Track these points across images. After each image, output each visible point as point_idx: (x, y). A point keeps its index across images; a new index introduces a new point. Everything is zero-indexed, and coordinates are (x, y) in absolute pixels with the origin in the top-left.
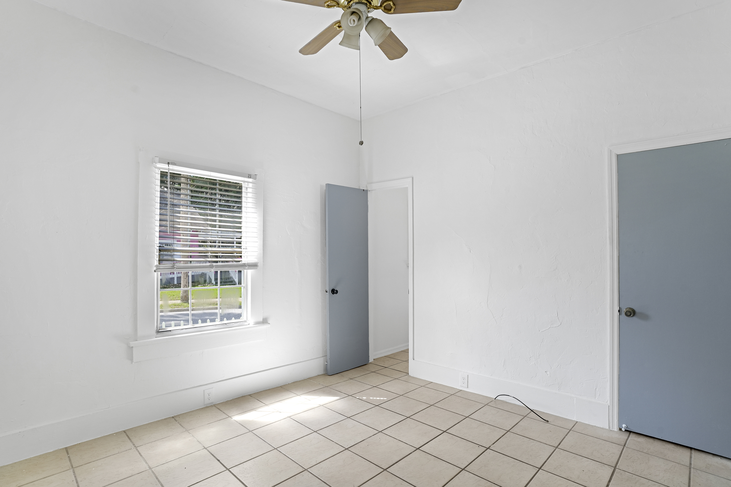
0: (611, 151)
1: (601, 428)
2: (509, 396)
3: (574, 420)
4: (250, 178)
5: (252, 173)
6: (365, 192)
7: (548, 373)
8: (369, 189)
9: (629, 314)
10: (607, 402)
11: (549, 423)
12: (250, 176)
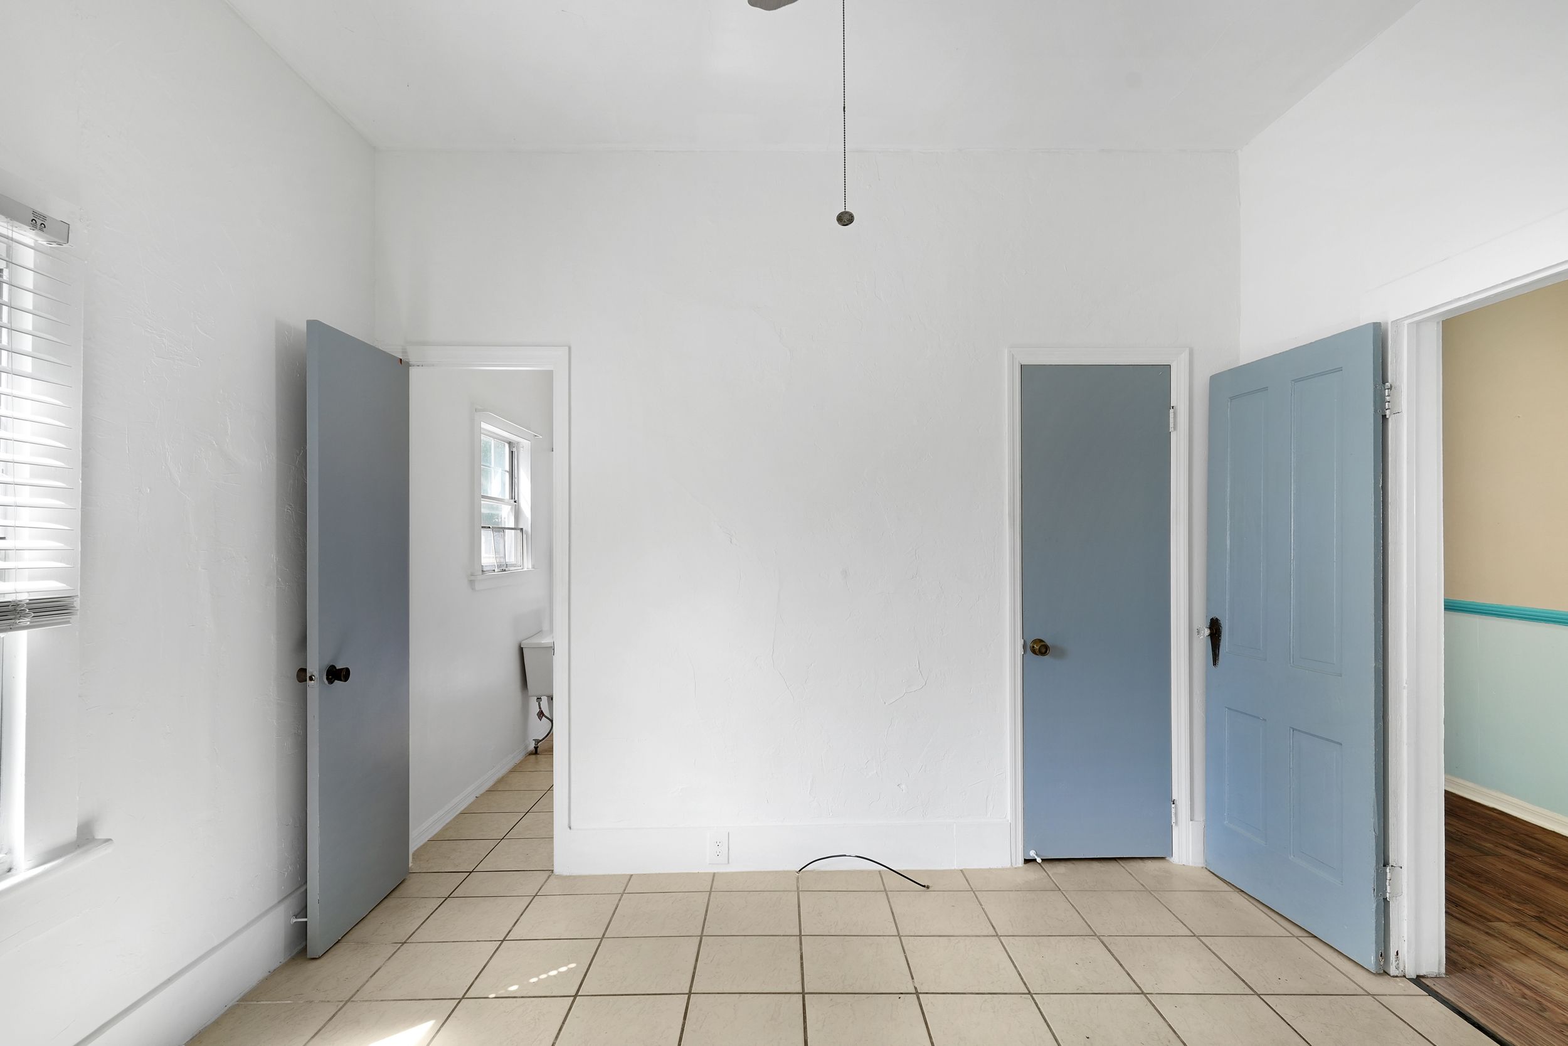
0: (1013, 355)
1: (1000, 869)
2: (845, 856)
3: (953, 868)
4: (41, 229)
5: (56, 210)
6: (403, 366)
7: (903, 786)
8: (412, 361)
9: (1044, 651)
10: (1005, 817)
11: (930, 889)
12: (39, 222)
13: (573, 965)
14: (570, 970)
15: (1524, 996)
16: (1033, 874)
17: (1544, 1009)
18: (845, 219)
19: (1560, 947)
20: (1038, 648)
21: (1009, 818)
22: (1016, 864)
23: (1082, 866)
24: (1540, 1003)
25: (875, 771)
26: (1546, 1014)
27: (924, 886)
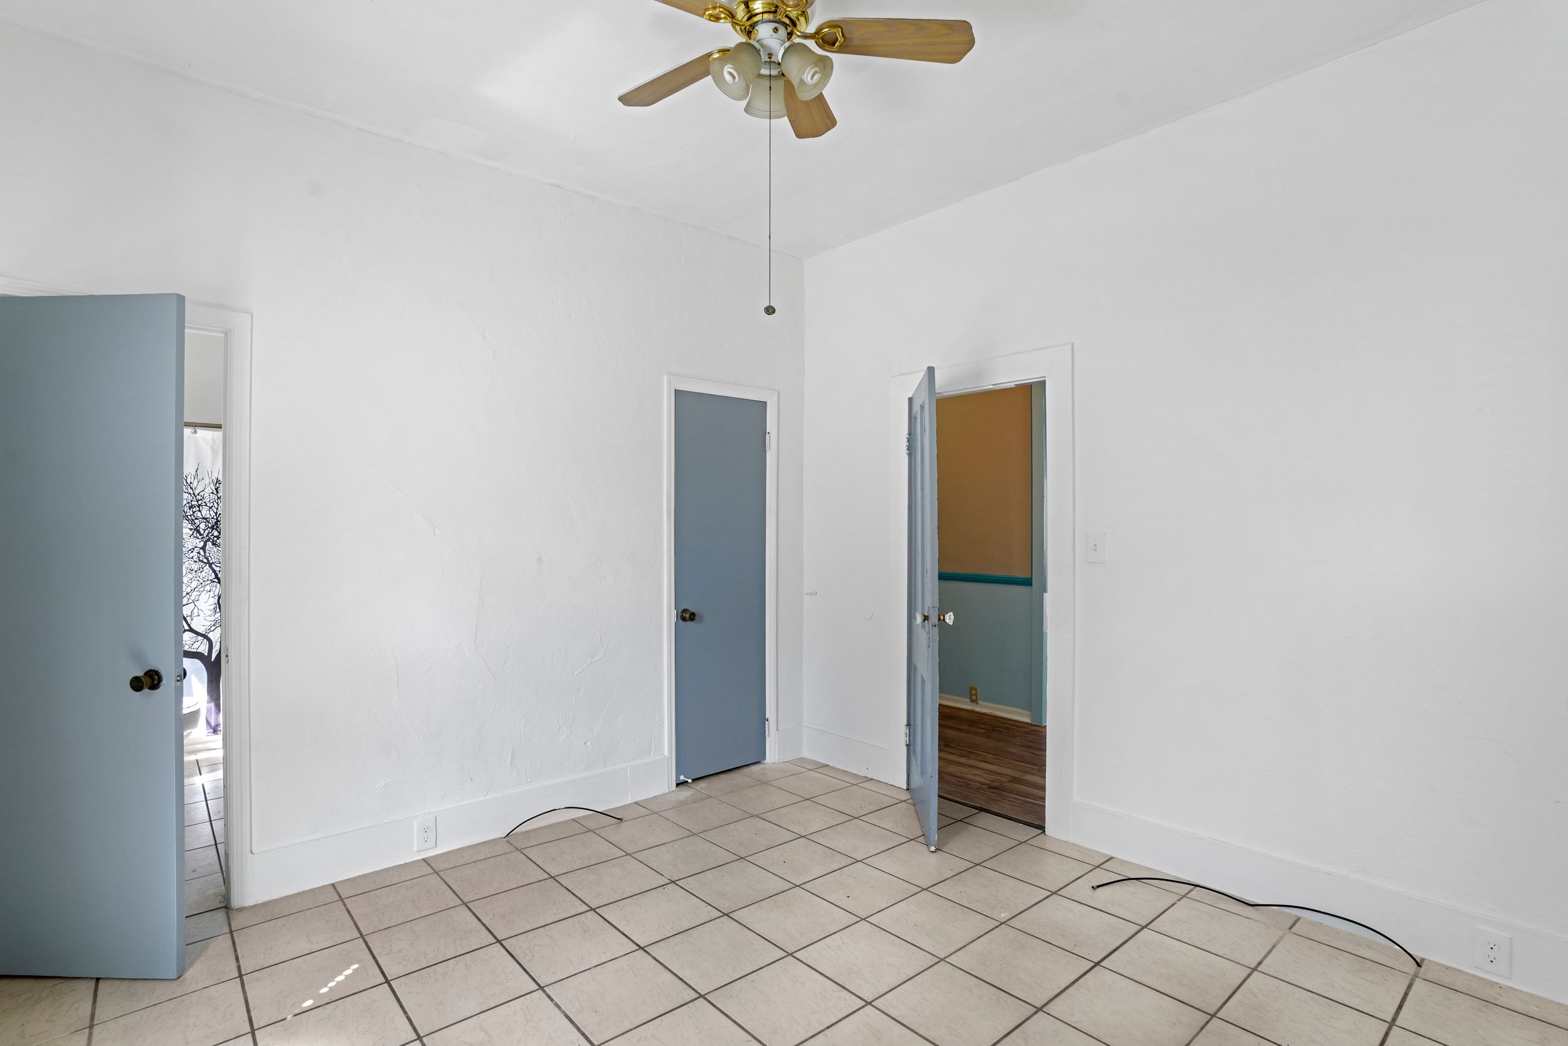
1: (663, 795)
7: (588, 743)
9: (692, 618)
10: (664, 754)
11: (623, 820)
13: (356, 966)
14: (356, 970)
15: (959, 782)
16: (685, 793)
17: (969, 784)
18: (770, 310)
19: (961, 756)
20: (686, 616)
21: (666, 753)
22: (671, 788)
23: (715, 779)
24: (966, 782)
25: (566, 735)
26: (971, 786)
27: (619, 819)
